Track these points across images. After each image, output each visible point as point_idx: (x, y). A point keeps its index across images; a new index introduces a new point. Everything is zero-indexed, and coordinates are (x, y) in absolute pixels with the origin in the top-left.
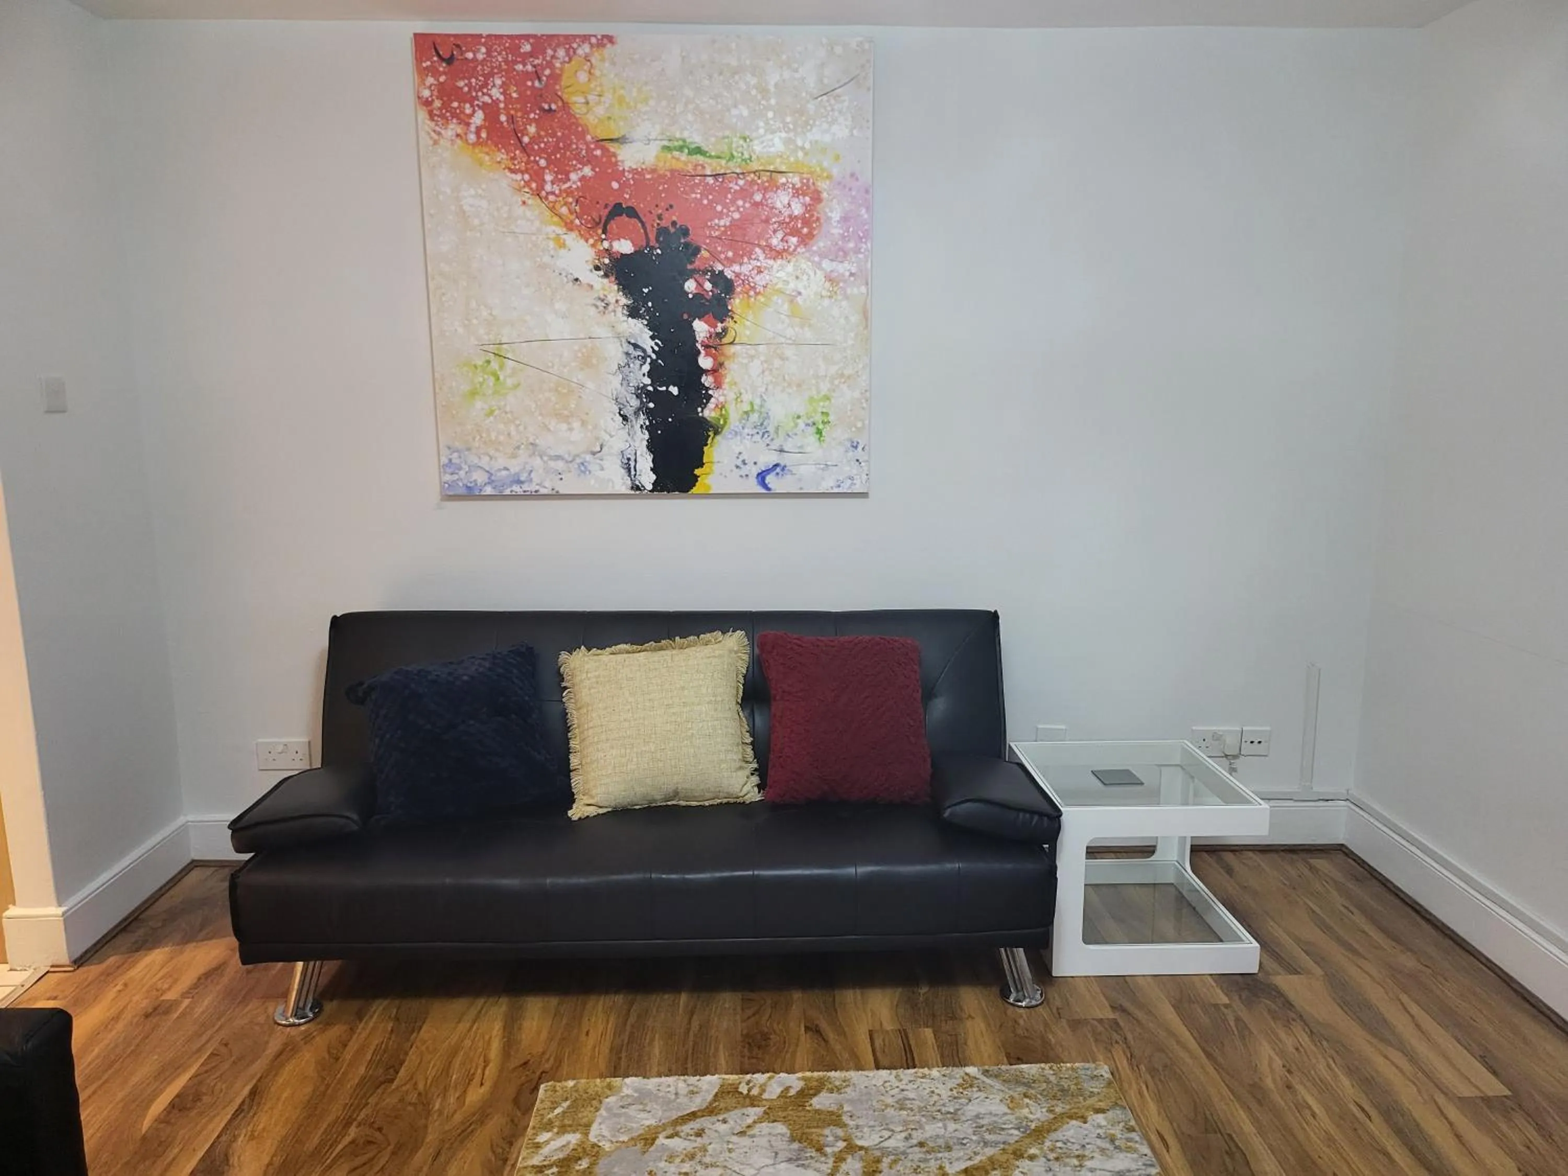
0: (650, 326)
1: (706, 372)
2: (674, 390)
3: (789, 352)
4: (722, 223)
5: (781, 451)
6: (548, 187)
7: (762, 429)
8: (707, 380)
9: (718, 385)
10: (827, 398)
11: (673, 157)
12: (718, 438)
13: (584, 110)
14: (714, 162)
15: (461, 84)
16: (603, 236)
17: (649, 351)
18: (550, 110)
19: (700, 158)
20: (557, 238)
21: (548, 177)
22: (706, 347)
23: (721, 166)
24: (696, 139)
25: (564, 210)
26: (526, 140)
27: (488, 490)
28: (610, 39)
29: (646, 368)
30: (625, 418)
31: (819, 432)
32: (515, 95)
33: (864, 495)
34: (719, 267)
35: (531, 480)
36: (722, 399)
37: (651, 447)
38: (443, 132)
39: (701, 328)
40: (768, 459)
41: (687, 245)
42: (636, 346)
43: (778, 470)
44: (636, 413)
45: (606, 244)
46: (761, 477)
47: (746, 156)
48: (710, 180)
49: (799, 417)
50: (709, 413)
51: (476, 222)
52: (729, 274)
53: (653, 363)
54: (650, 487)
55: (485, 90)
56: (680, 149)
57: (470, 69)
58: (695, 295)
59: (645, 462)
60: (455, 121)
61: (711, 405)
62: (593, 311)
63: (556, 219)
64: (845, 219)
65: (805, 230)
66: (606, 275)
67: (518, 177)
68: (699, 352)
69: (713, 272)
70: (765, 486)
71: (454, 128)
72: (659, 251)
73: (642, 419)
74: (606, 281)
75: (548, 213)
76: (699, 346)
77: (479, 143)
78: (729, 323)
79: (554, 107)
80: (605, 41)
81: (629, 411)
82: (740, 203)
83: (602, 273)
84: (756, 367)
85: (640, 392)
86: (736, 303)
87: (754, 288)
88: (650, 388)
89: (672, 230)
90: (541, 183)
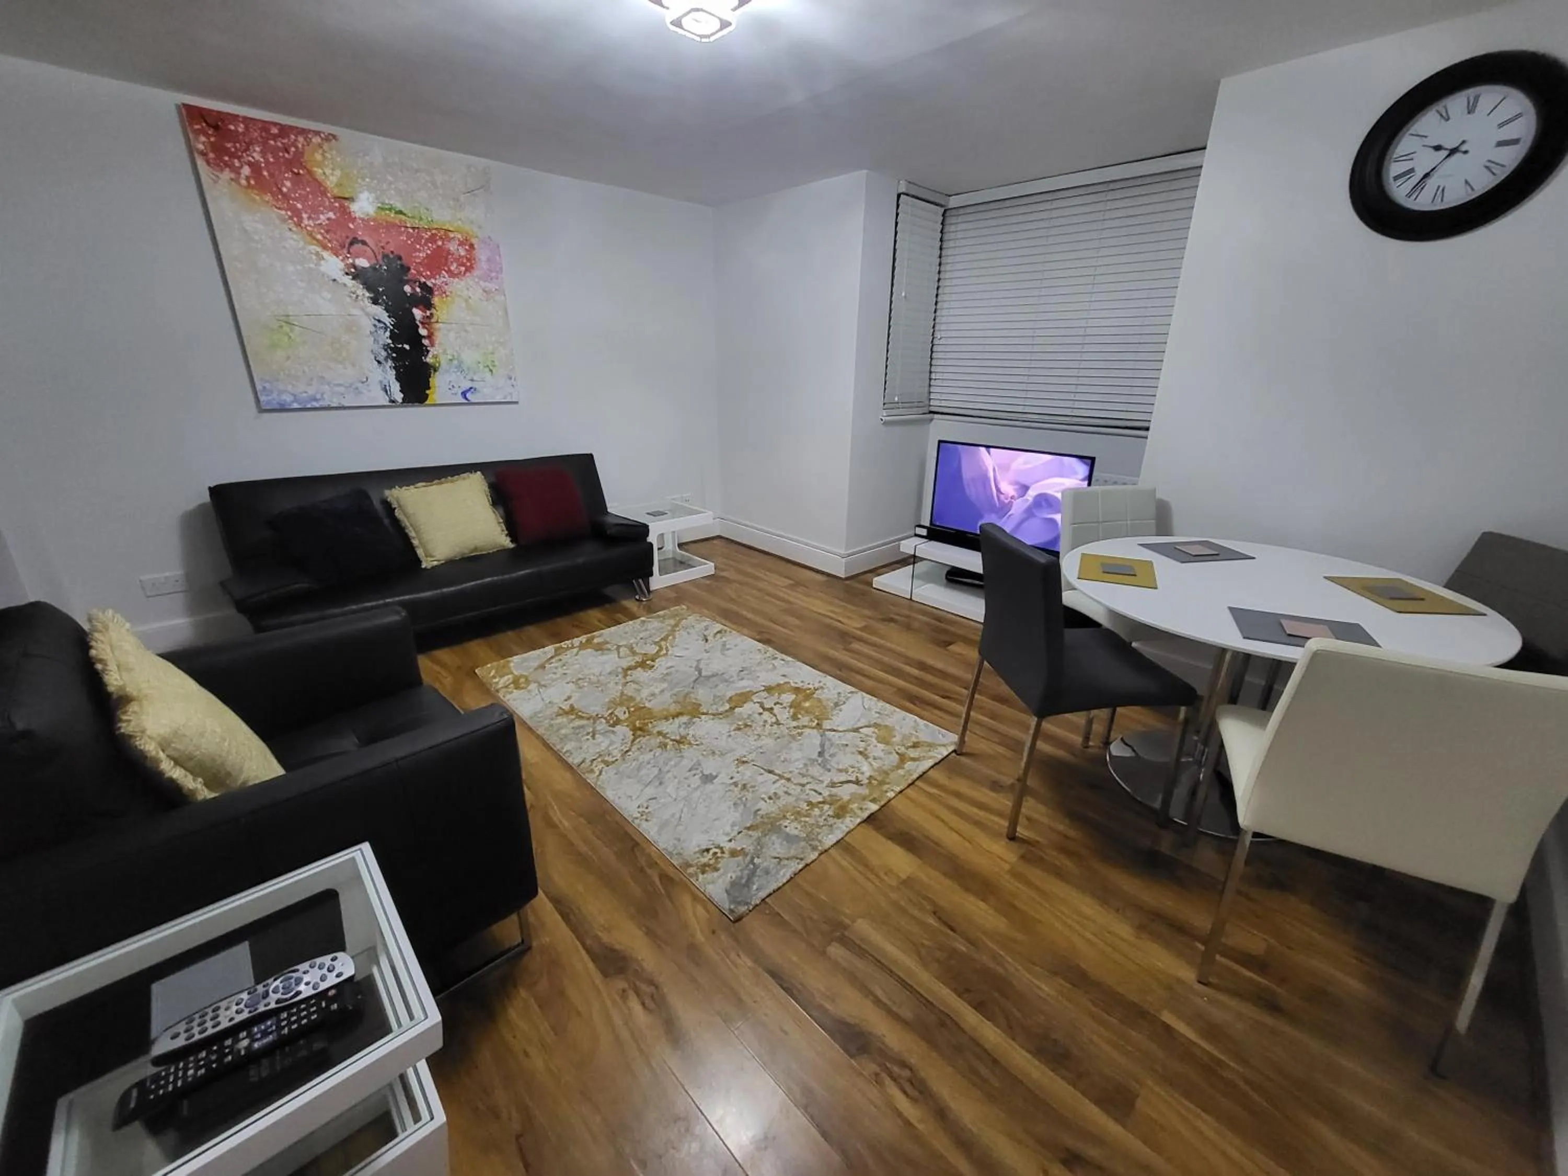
0: (387, 310)
1: (424, 337)
2: (407, 347)
3: (469, 328)
4: (421, 255)
5: (472, 380)
6: (306, 222)
7: (460, 368)
8: (426, 342)
9: (432, 345)
10: (493, 353)
11: (386, 214)
12: (437, 373)
13: (323, 177)
14: (412, 220)
15: (229, 145)
16: (348, 255)
17: (388, 325)
18: (298, 174)
19: (403, 217)
20: (317, 254)
21: (305, 216)
22: (422, 323)
23: (416, 223)
24: (399, 206)
25: (319, 237)
26: (285, 190)
27: (296, 406)
28: (334, 137)
29: (388, 334)
30: (379, 362)
31: (491, 371)
32: (271, 160)
33: (516, 403)
34: (423, 280)
35: (324, 399)
36: (435, 353)
37: (398, 378)
38: (220, 176)
39: (417, 313)
40: (466, 385)
41: (402, 266)
42: (379, 321)
43: (472, 390)
44: (386, 359)
45: (351, 261)
46: (464, 394)
47: (430, 219)
48: (411, 231)
49: (479, 363)
50: (429, 359)
51: (256, 238)
52: (429, 284)
53: (391, 331)
54: (400, 401)
55: (248, 153)
56: (390, 210)
57: (234, 137)
58: (411, 294)
59: (396, 387)
60: (227, 169)
61: (430, 355)
62: (348, 299)
63: (315, 242)
64: (489, 260)
65: (468, 264)
66: (354, 279)
67: (283, 212)
68: (418, 327)
69: (420, 282)
70: (466, 399)
71: (227, 175)
72: (385, 268)
73: (390, 363)
74: (354, 282)
75: (309, 238)
76: (418, 323)
77: (249, 186)
78: (433, 311)
79: (301, 172)
80: (331, 137)
81: (381, 359)
82: (430, 245)
83: (351, 277)
84: (452, 335)
85: (386, 347)
86: (436, 300)
87: (445, 293)
88: (392, 345)
89: (391, 256)
90: (301, 219)
